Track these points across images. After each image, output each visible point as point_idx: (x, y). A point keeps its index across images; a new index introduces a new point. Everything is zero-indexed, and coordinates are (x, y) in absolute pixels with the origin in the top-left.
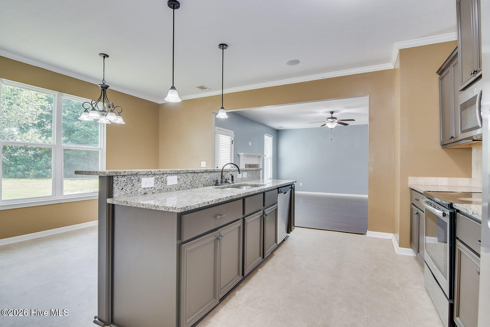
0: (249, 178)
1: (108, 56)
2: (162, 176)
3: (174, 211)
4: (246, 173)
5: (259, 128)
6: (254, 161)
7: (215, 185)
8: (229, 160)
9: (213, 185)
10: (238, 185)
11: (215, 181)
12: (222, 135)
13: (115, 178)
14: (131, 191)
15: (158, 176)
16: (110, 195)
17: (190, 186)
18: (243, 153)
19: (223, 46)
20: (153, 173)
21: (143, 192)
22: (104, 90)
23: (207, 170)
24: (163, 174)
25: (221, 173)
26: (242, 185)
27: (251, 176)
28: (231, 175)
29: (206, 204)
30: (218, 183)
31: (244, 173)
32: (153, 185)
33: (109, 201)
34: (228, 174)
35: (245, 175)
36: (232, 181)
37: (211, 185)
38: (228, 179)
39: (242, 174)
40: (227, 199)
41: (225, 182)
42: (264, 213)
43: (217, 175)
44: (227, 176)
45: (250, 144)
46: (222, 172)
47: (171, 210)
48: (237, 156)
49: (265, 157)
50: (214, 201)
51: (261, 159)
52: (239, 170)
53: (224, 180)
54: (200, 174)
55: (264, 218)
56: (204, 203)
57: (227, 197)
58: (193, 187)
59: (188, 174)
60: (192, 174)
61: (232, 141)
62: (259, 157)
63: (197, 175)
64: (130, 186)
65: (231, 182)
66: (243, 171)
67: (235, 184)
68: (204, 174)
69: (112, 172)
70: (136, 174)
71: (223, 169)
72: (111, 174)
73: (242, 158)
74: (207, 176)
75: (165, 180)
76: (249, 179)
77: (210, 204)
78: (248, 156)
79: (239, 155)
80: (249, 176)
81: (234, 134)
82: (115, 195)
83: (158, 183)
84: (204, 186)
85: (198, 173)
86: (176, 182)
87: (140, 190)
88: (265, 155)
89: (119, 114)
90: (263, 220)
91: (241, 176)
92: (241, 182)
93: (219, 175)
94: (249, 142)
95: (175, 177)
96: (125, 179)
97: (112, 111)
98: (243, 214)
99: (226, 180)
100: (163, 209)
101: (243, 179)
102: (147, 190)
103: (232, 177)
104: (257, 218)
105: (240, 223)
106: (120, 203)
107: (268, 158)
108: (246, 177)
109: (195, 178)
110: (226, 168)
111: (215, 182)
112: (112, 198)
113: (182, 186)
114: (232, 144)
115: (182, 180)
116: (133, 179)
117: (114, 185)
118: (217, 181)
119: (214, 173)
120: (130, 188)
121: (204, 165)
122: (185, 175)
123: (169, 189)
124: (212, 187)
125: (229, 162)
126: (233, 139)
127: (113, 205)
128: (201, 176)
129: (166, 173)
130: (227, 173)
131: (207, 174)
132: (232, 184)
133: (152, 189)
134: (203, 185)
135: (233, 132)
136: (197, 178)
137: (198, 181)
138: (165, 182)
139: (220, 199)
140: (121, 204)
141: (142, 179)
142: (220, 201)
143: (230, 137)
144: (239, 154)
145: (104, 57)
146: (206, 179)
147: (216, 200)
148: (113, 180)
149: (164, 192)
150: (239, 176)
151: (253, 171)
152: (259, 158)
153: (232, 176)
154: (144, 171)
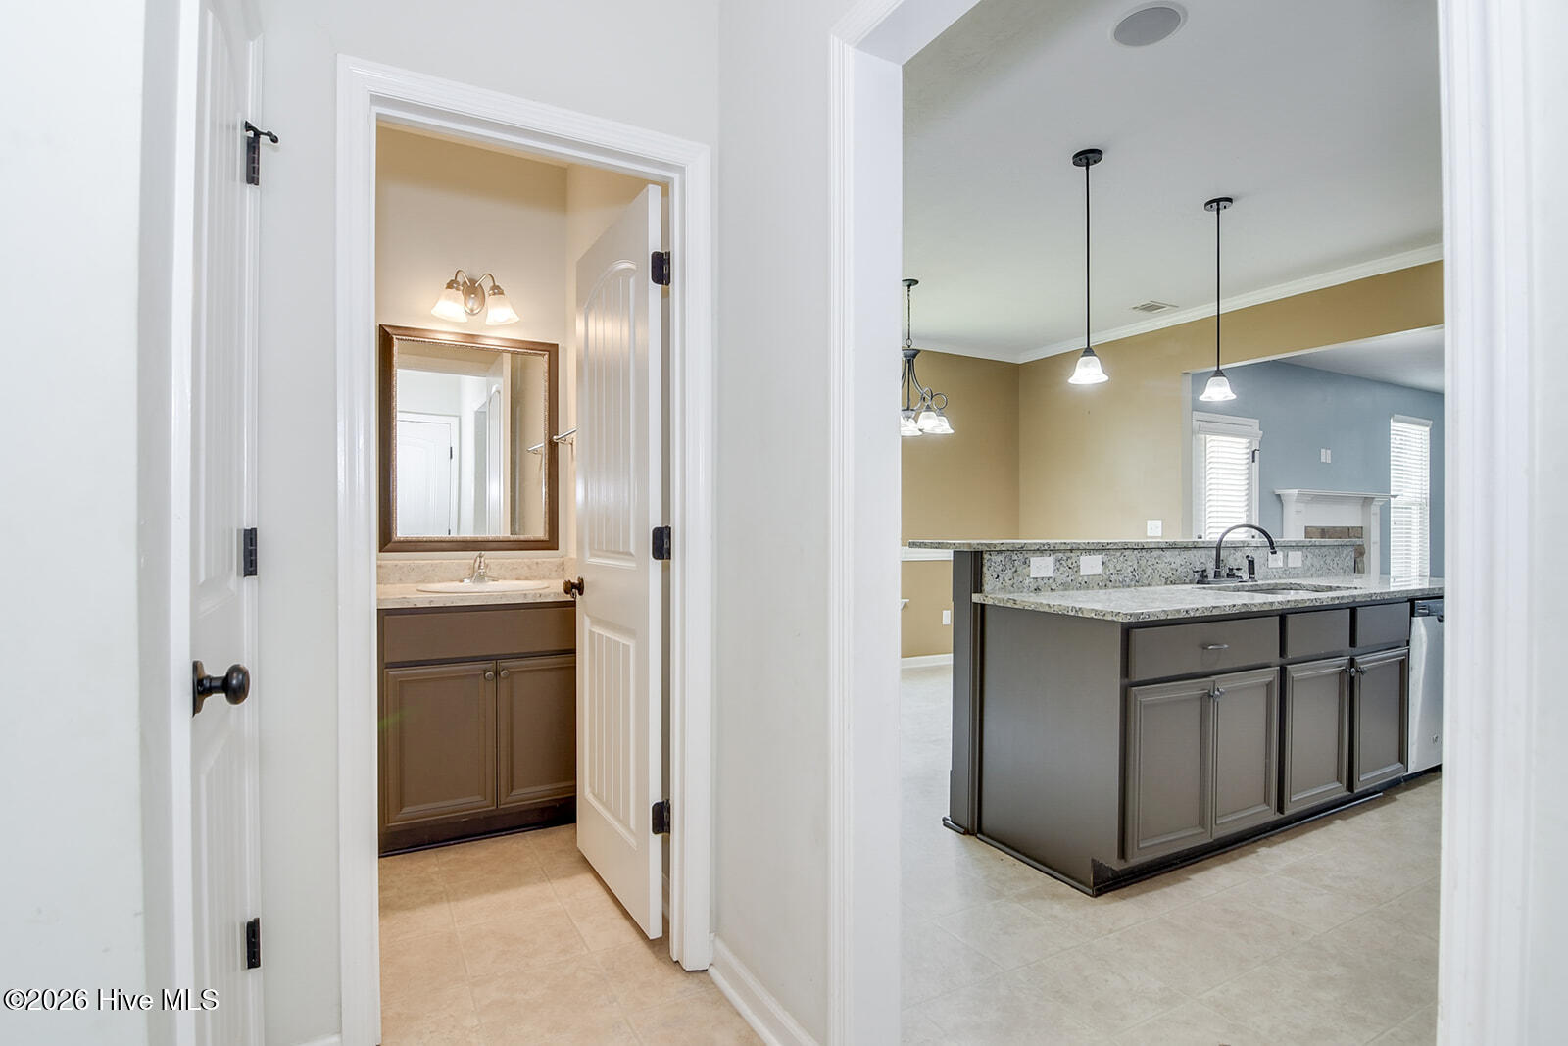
0: (1309, 569)
1: (917, 282)
2: (1069, 554)
3: (1116, 619)
4: (1300, 553)
5: (1363, 399)
6: (1345, 517)
7: (1198, 583)
8: (1244, 515)
9: (1191, 583)
10: (1269, 585)
11: (1197, 571)
12: (1214, 438)
13: (986, 556)
14: (1011, 582)
15: (1061, 555)
16: (978, 588)
17: (1131, 581)
18: (1296, 491)
19: (1218, 205)
20: (1052, 548)
21: (1033, 586)
22: (909, 360)
23: (1175, 543)
24: (1071, 550)
25: (1214, 552)
26: (1283, 587)
27: (1316, 563)
28: (1248, 556)
29: (1183, 615)
30: (1207, 577)
31: (1290, 553)
32: (1051, 574)
33: (976, 598)
34: (1238, 554)
35: (1296, 559)
36: (1250, 574)
37: (1187, 581)
38: (1238, 569)
39: (1286, 557)
40: (1234, 610)
41: (1228, 576)
42: (1352, 662)
43: (1204, 556)
44: (1236, 559)
45: (1326, 456)
46: (1218, 548)
47: (1109, 617)
48: (1271, 501)
49: (1392, 499)
50: (1201, 611)
51: (1375, 508)
52: (1271, 543)
53: (1224, 572)
54: (1156, 553)
55: (1352, 679)
56: (1179, 611)
57: (1234, 606)
58: (1138, 583)
59: (1127, 553)
60: (1136, 552)
61: (1254, 452)
62: (1367, 501)
63: (1148, 555)
64: (1010, 572)
65: (1246, 577)
66: (1289, 547)
67: (1260, 583)
68: (1168, 553)
69: (982, 544)
70: (1022, 549)
71: (1221, 541)
72: (980, 548)
73: (1290, 510)
74: (1177, 559)
75: (1075, 564)
76: (1306, 572)
77: (1192, 614)
78: (1317, 499)
79: (1279, 496)
80: (1308, 563)
81: (1260, 430)
82: (987, 588)
83: (1062, 568)
84: (1166, 584)
85: (1151, 549)
86: (1099, 570)
87: (1027, 582)
88: (1392, 493)
89: (941, 412)
90: (1350, 682)
91: (1281, 564)
92: (1280, 578)
93: (1209, 556)
94: (1323, 450)
95: (1097, 559)
96: (1001, 557)
97: (929, 408)
98: (1281, 655)
99: (1231, 569)
100: (1093, 615)
101: (1286, 571)
102: (1041, 583)
103: (1251, 563)
104: (1332, 675)
105: (1271, 675)
106: (999, 602)
107: (1414, 504)
108: (1300, 564)
109: (1143, 562)
110: (1230, 537)
111: (1197, 576)
112: (981, 592)
113: (1113, 578)
114: (1254, 461)
115: (1111, 566)
116: (1016, 557)
117: (985, 569)
118: (1204, 571)
119: (1194, 551)
120: (1010, 575)
121: (1154, 531)
122: (1119, 554)
123: (1083, 583)
124: (1189, 587)
125: (1243, 522)
126: (1256, 446)
127: (983, 606)
128: (1159, 557)
129: (1079, 549)
130: (1232, 551)
131: (1176, 552)
132: (1250, 583)
133: (1051, 581)
134: (1164, 581)
135: (1255, 422)
136: (1149, 563)
137: (1150, 570)
138: (1075, 569)
139: (1214, 607)
140: (1001, 605)
141: (1032, 559)
142: (1215, 612)
143: (1244, 441)
144: (1278, 492)
145: (909, 286)
146: (1173, 565)
147: (1206, 608)
148: (982, 558)
149: (1073, 589)
150: (1277, 561)
151: (1324, 549)
152: (1363, 506)
153: (1249, 561)
154: (1035, 544)
